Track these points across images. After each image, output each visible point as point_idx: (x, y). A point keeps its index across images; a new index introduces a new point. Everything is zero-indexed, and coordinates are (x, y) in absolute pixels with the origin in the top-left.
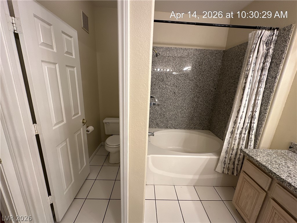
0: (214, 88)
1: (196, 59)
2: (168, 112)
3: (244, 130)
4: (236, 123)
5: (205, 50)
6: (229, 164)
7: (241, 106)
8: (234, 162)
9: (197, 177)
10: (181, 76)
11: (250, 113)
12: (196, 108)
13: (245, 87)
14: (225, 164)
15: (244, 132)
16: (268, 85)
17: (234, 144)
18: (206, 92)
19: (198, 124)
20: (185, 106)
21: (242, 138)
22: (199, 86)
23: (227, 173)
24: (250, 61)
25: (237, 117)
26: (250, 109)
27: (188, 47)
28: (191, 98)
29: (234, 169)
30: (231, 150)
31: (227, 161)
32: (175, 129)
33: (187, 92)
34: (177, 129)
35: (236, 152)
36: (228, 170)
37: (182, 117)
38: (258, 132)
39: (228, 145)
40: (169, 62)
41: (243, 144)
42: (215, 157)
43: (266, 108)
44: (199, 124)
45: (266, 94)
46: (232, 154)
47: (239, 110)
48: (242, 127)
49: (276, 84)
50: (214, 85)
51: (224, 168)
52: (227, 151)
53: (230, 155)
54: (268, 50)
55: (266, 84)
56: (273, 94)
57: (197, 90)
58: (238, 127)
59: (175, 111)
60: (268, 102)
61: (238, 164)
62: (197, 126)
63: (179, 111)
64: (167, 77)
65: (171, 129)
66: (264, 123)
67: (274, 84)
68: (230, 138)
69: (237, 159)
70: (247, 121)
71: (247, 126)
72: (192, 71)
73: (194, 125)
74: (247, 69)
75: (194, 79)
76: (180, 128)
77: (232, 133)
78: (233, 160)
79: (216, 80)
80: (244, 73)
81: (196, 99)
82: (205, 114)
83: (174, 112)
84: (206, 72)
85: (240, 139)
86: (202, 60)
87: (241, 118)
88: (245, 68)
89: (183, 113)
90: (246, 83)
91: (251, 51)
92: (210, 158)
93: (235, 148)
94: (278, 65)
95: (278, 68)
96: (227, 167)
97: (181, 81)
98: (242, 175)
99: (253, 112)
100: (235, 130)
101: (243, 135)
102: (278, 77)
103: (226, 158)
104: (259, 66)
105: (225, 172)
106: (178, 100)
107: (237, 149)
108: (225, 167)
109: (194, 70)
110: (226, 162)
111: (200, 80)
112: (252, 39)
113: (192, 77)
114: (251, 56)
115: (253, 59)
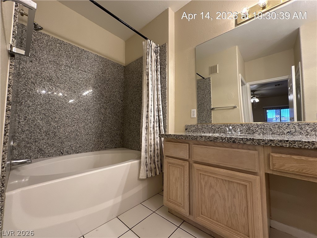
0: (121, 100)
1: (98, 65)
2: (63, 129)
3: (155, 123)
4: (148, 117)
5: (106, 59)
6: (151, 163)
7: (148, 100)
8: (154, 161)
9: (119, 199)
10: (81, 80)
11: (156, 107)
12: (104, 122)
13: (148, 83)
14: (147, 165)
15: (155, 125)
16: (162, 84)
17: (151, 139)
18: (114, 103)
19: (109, 141)
20: (90, 119)
21: (155, 131)
22: (105, 96)
23: (151, 176)
24: (148, 62)
25: (148, 111)
26: (155, 102)
27: (87, 50)
28: (97, 108)
29: (155, 168)
30: (150, 146)
31: (148, 161)
32: (78, 153)
33: (91, 101)
34: (81, 153)
35: (154, 149)
36: (151, 171)
37: (87, 134)
38: (165, 125)
39: (146, 143)
40: (61, 57)
41: (157, 138)
42: (136, 162)
43: (165, 102)
44: (111, 141)
45: (163, 91)
46: (151, 151)
47: (148, 105)
48: (153, 121)
49: (167, 83)
50: (121, 97)
51: (147, 171)
52: (146, 150)
53: (150, 152)
54: (157, 57)
55: (161, 85)
56: (167, 90)
57: (103, 100)
58: (151, 120)
59: (74, 126)
60: (166, 97)
61: (158, 161)
62: (108, 144)
63: (80, 125)
64: (58, 78)
65: (70, 154)
66: (167, 115)
67: (166, 82)
68: (146, 134)
69: (156, 156)
70: (156, 114)
71: (157, 118)
72: (94, 77)
73: (105, 144)
74: (146, 68)
75: (98, 87)
76: (86, 151)
77: (147, 128)
78: (153, 158)
79: (121, 92)
80: (145, 71)
81: (103, 111)
82: (116, 128)
83: (73, 128)
84: (111, 82)
85: (154, 133)
86: (105, 68)
87: (151, 111)
88: (145, 67)
89: (87, 129)
90: (148, 79)
91: (147, 54)
92: (131, 164)
93: (152, 143)
94: (164, 69)
95: (165, 71)
96: (150, 168)
97: (80, 85)
98: (166, 161)
99: (158, 105)
100: (149, 124)
101: (155, 128)
102: (167, 77)
103: (146, 158)
104: (154, 68)
105: (149, 176)
106: (78, 110)
107: (154, 145)
108: (148, 169)
109: (97, 77)
110: (148, 163)
111: (105, 89)
112: (146, 45)
113: (96, 84)
114: (148, 57)
115: (149, 60)
